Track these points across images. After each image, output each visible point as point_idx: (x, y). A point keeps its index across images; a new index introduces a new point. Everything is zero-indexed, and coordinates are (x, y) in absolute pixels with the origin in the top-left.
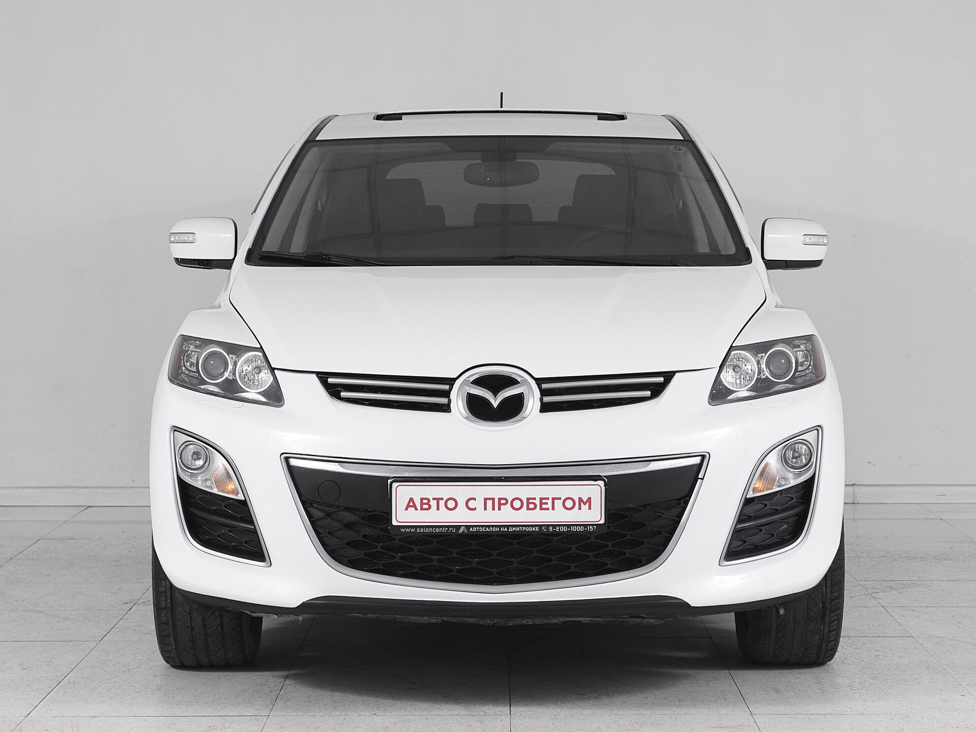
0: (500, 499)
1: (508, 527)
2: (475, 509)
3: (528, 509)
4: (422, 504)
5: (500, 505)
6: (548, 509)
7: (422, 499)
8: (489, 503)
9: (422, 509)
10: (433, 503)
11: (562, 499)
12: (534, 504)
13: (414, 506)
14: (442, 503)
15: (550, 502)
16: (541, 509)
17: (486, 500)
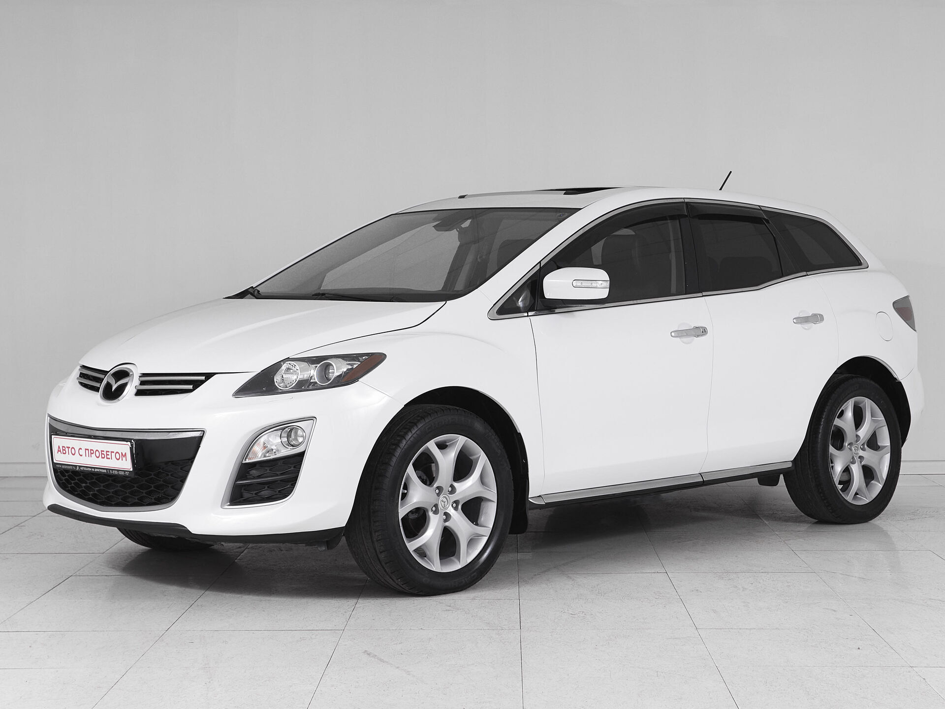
0: (91, 450)
1: (94, 468)
2: (81, 456)
3: (102, 458)
4: (63, 450)
5: (91, 453)
6: (109, 458)
7: (63, 447)
8: (87, 451)
9: (63, 453)
10: (67, 449)
11: (115, 452)
12: (103, 454)
13: (60, 451)
14: (70, 449)
15: (110, 453)
16: (107, 458)
17: (86, 449)
